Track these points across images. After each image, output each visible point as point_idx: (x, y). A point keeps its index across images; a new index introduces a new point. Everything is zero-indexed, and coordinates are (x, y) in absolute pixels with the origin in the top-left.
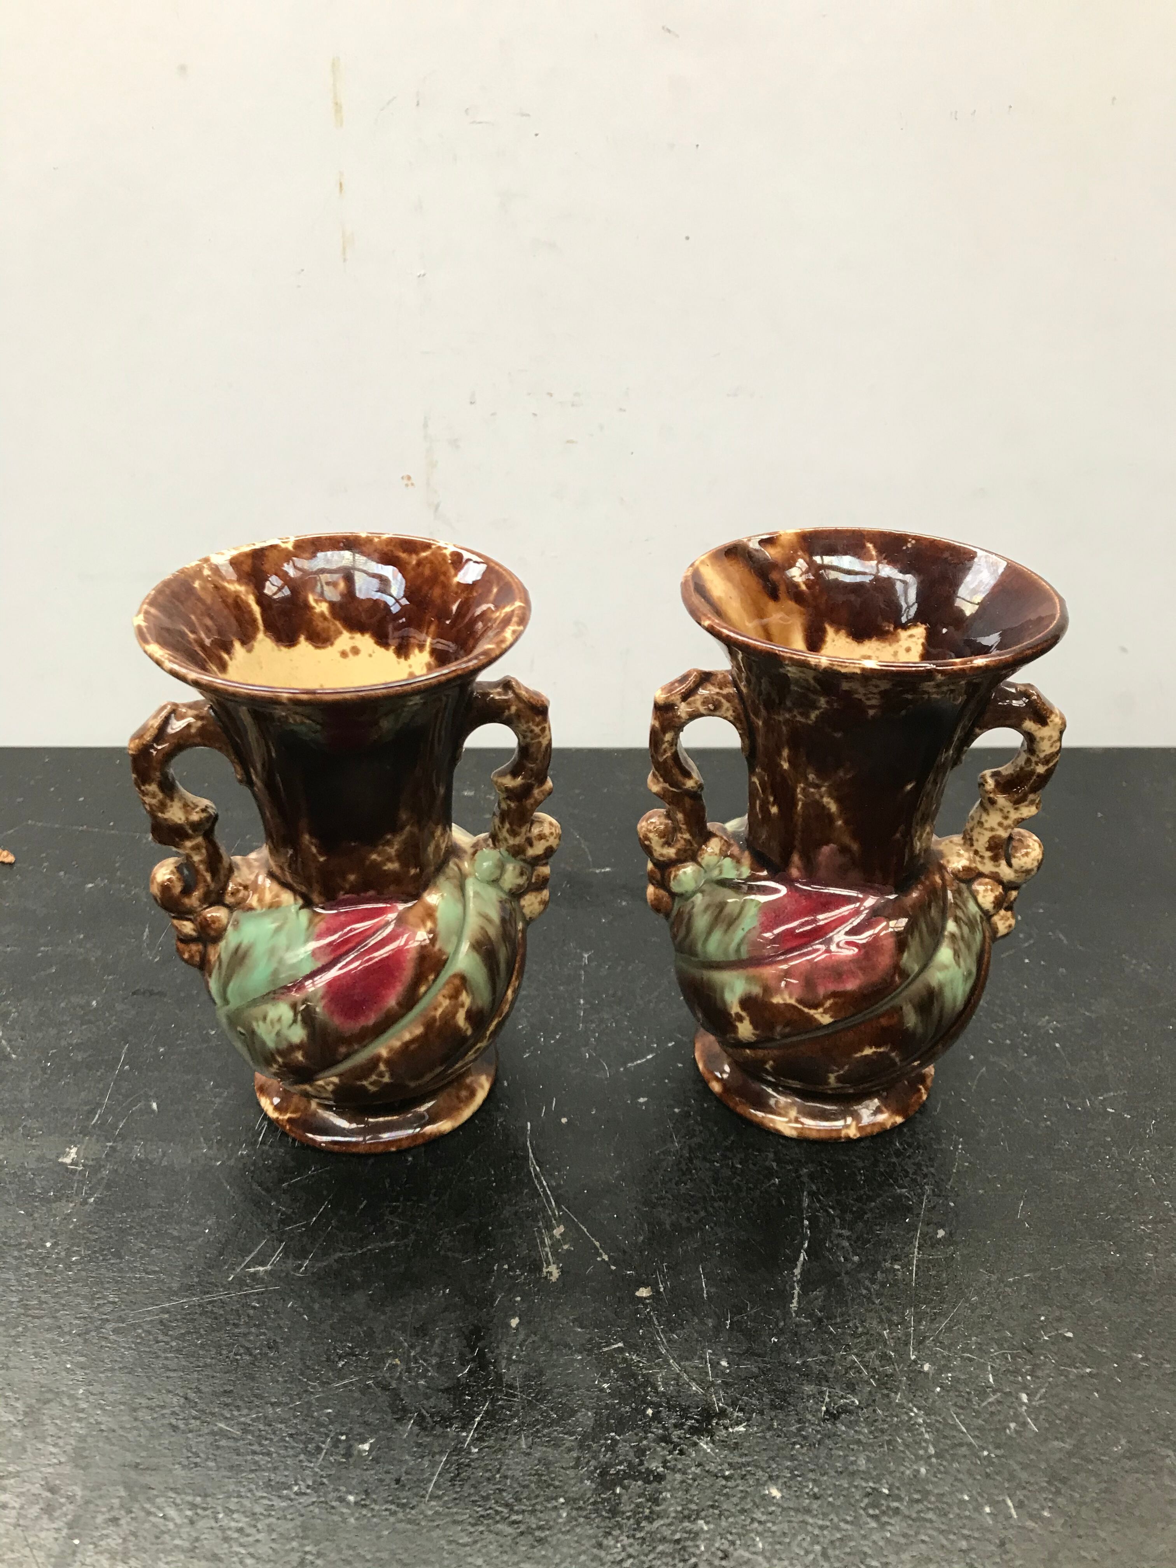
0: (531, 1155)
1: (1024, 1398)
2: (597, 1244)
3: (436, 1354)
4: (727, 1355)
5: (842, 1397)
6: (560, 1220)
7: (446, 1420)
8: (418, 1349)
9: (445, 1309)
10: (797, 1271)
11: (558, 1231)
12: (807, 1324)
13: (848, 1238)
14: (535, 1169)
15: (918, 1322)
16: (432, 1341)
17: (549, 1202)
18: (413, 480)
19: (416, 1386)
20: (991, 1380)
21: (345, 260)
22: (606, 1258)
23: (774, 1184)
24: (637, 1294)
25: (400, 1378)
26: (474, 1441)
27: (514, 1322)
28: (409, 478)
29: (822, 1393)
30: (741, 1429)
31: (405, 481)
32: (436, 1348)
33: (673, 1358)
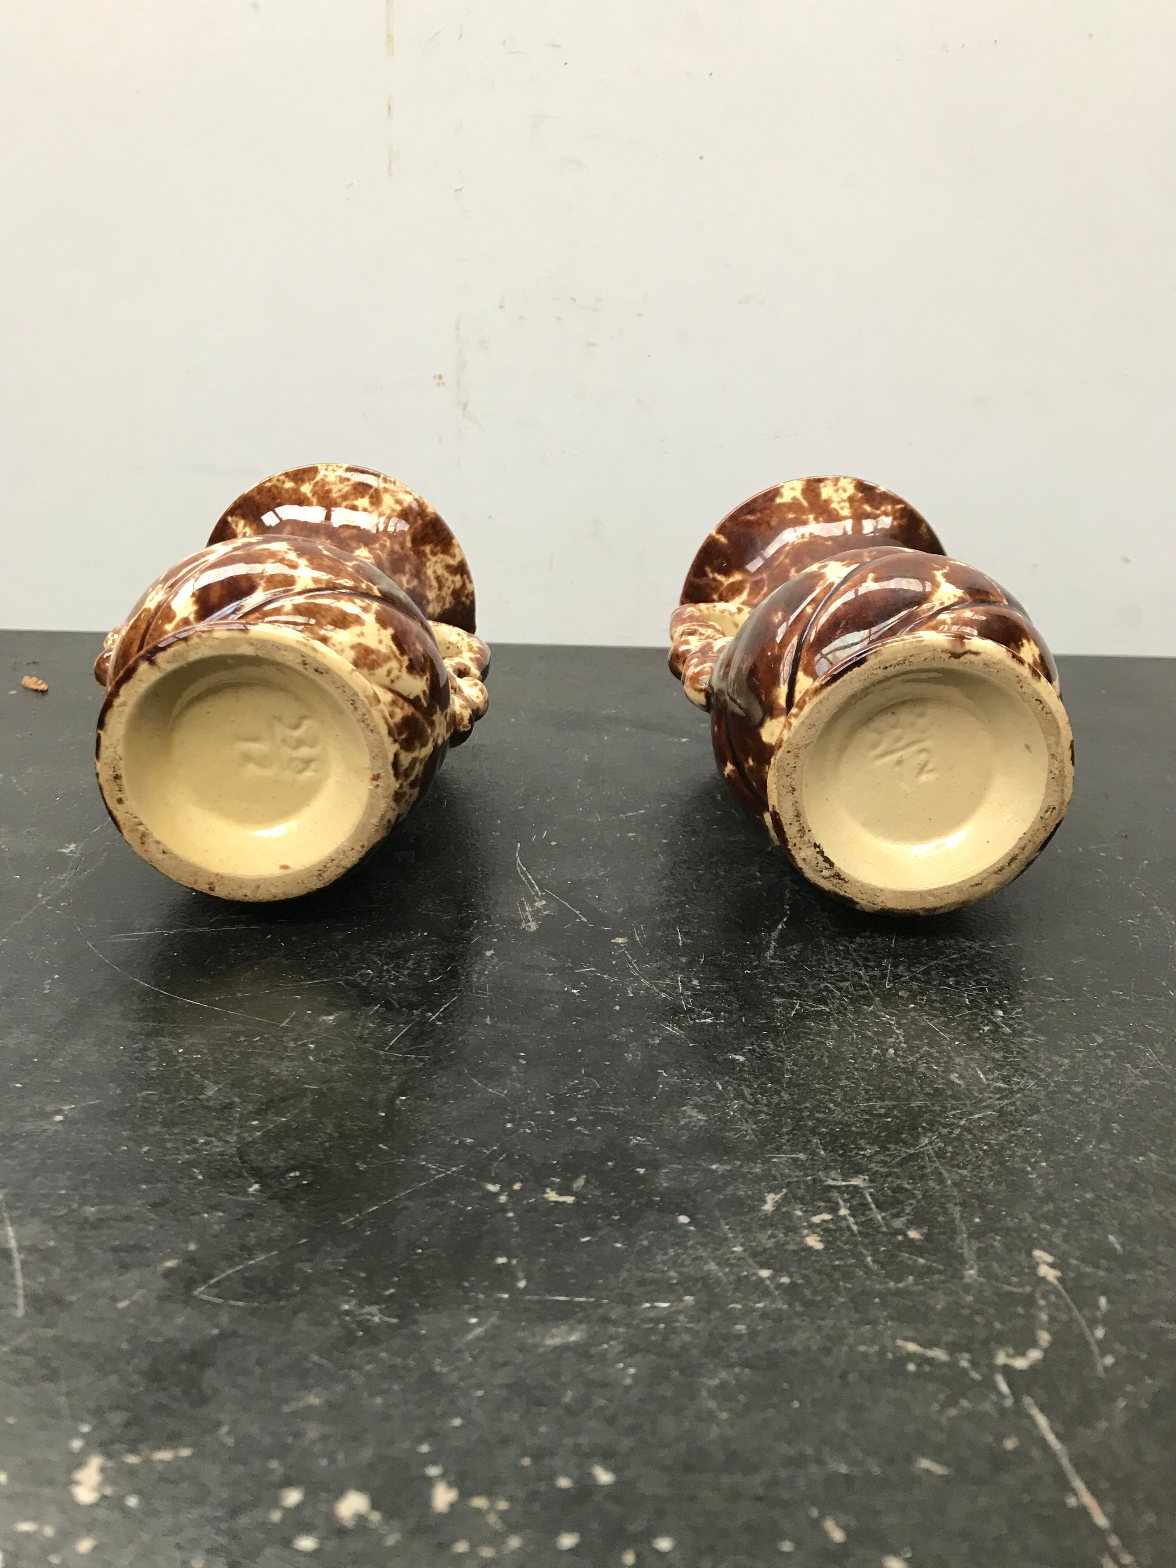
0: (519, 861)
1: (1000, 1013)
2: (578, 912)
3: (408, 968)
4: (698, 978)
5: (813, 1007)
6: (542, 898)
7: (412, 1006)
8: (392, 965)
9: (423, 943)
10: (775, 935)
11: (538, 904)
12: (781, 965)
13: (827, 917)
14: (521, 869)
15: (896, 966)
16: (407, 962)
17: (532, 887)
18: (444, 380)
19: (386, 986)
20: (967, 1002)
21: (390, 175)
22: (585, 920)
23: (757, 885)
24: (613, 941)
25: (370, 981)
26: (438, 1019)
27: (489, 953)
28: (440, 377)
29: (794, 1004)
30: (708, 1020)
31: (437, 380)
32: (410, 964)
33: (644, 978)
